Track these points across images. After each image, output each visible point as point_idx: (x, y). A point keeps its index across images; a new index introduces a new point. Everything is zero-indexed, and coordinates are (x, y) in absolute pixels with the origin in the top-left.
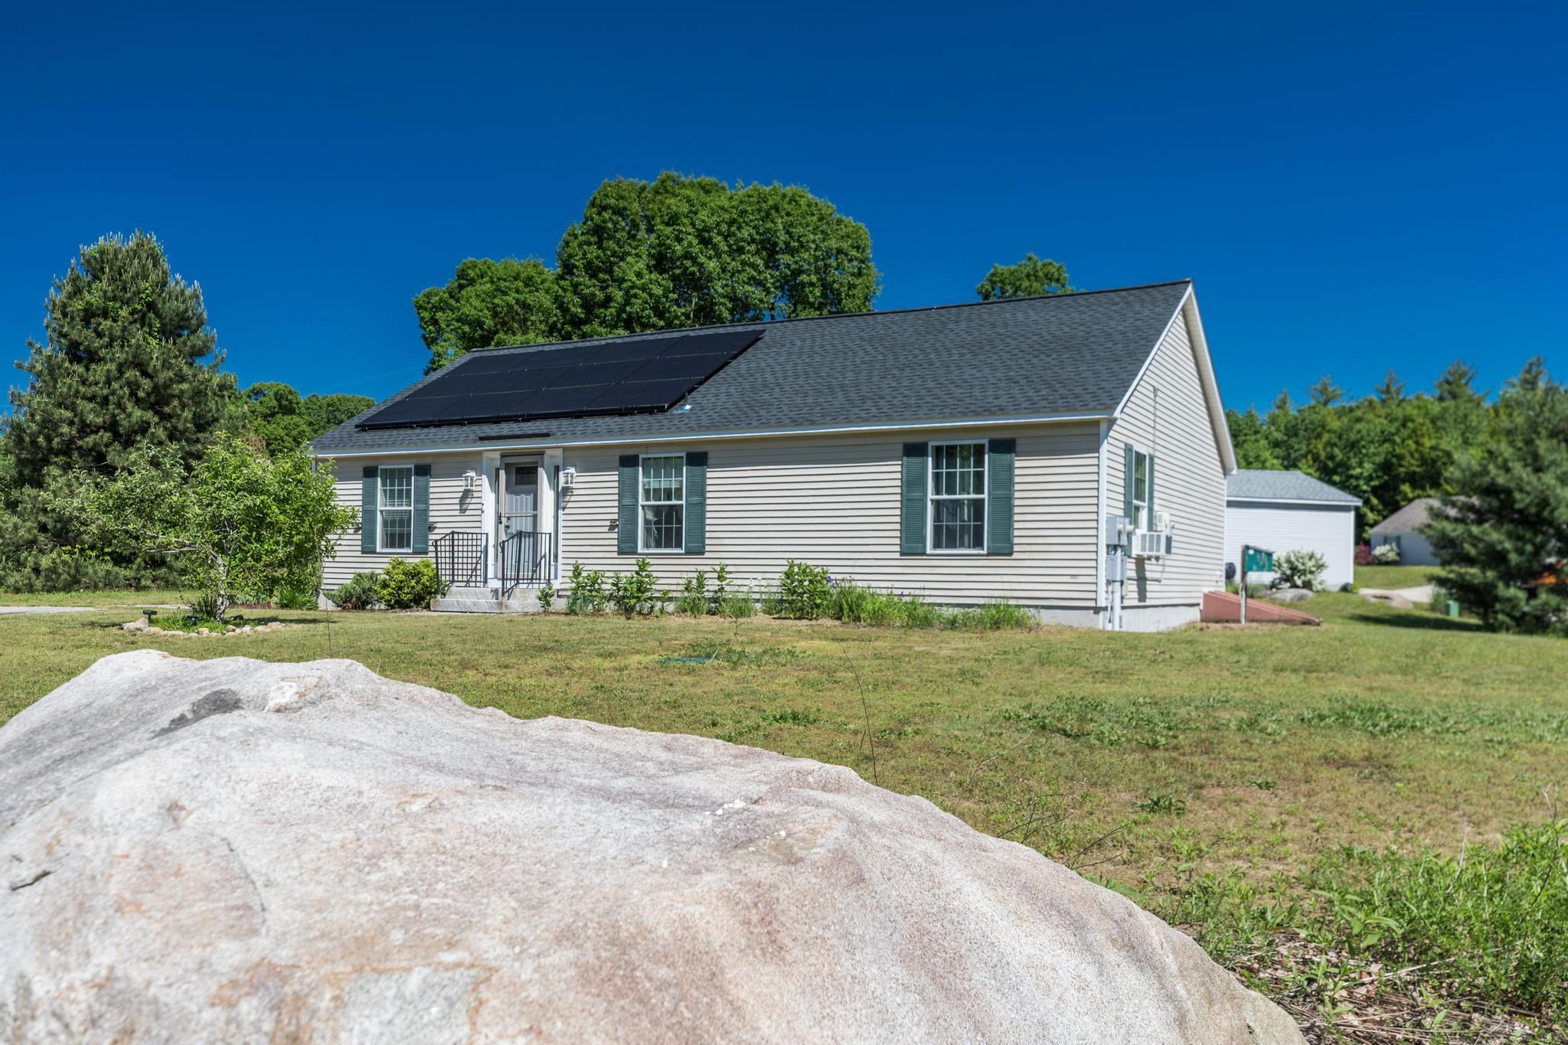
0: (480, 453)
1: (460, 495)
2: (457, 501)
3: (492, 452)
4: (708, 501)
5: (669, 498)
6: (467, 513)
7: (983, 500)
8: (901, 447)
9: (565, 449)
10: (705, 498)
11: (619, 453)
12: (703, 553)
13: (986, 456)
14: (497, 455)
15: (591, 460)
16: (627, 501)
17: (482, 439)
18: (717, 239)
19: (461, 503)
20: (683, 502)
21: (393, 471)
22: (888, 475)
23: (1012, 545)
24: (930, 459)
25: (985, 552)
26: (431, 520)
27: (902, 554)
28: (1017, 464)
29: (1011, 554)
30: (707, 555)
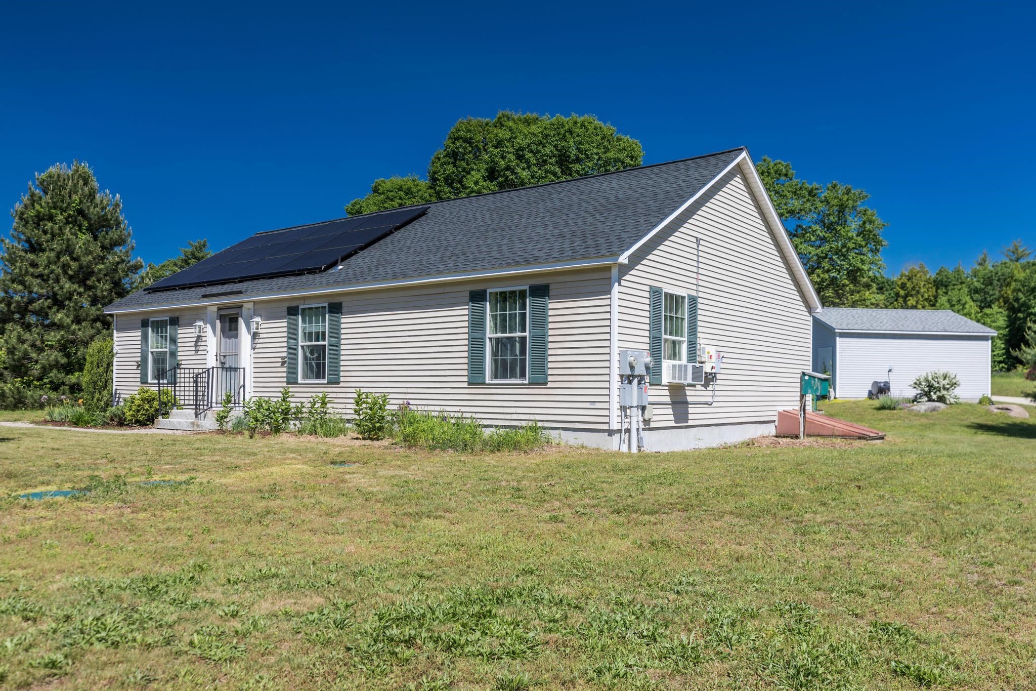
0: (205, 307)
1: (194, 339)
2: (193, 344)
3: (212, 305)
4: (343, 342)
5: (317, 340)
6: (200, 353)
7: (525, 337)
8: (468, 294)
9: (255, 302)
10: (340, 339)
11: (287, 304)
12: (339, 383)
13: (528, 300)
14: (215, 309)
15: (270, 311)
16: (292, 343)
17: (204, 296)
18: (529, 155)
19: (196, 346)
20: (326, 343)
21: (157, 321)
22: (459, 316)
23: (547, 376)
24: (488, 303)
25: (527, 382)
26: (179, 358)
27: (469, 384)
28: (550, 306)
29: (546, 384)
30: (341, 385)
